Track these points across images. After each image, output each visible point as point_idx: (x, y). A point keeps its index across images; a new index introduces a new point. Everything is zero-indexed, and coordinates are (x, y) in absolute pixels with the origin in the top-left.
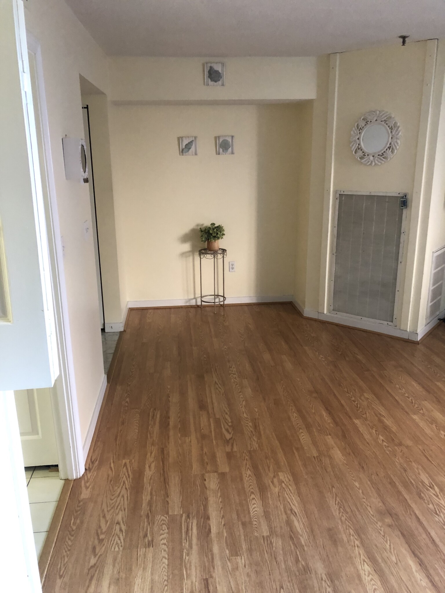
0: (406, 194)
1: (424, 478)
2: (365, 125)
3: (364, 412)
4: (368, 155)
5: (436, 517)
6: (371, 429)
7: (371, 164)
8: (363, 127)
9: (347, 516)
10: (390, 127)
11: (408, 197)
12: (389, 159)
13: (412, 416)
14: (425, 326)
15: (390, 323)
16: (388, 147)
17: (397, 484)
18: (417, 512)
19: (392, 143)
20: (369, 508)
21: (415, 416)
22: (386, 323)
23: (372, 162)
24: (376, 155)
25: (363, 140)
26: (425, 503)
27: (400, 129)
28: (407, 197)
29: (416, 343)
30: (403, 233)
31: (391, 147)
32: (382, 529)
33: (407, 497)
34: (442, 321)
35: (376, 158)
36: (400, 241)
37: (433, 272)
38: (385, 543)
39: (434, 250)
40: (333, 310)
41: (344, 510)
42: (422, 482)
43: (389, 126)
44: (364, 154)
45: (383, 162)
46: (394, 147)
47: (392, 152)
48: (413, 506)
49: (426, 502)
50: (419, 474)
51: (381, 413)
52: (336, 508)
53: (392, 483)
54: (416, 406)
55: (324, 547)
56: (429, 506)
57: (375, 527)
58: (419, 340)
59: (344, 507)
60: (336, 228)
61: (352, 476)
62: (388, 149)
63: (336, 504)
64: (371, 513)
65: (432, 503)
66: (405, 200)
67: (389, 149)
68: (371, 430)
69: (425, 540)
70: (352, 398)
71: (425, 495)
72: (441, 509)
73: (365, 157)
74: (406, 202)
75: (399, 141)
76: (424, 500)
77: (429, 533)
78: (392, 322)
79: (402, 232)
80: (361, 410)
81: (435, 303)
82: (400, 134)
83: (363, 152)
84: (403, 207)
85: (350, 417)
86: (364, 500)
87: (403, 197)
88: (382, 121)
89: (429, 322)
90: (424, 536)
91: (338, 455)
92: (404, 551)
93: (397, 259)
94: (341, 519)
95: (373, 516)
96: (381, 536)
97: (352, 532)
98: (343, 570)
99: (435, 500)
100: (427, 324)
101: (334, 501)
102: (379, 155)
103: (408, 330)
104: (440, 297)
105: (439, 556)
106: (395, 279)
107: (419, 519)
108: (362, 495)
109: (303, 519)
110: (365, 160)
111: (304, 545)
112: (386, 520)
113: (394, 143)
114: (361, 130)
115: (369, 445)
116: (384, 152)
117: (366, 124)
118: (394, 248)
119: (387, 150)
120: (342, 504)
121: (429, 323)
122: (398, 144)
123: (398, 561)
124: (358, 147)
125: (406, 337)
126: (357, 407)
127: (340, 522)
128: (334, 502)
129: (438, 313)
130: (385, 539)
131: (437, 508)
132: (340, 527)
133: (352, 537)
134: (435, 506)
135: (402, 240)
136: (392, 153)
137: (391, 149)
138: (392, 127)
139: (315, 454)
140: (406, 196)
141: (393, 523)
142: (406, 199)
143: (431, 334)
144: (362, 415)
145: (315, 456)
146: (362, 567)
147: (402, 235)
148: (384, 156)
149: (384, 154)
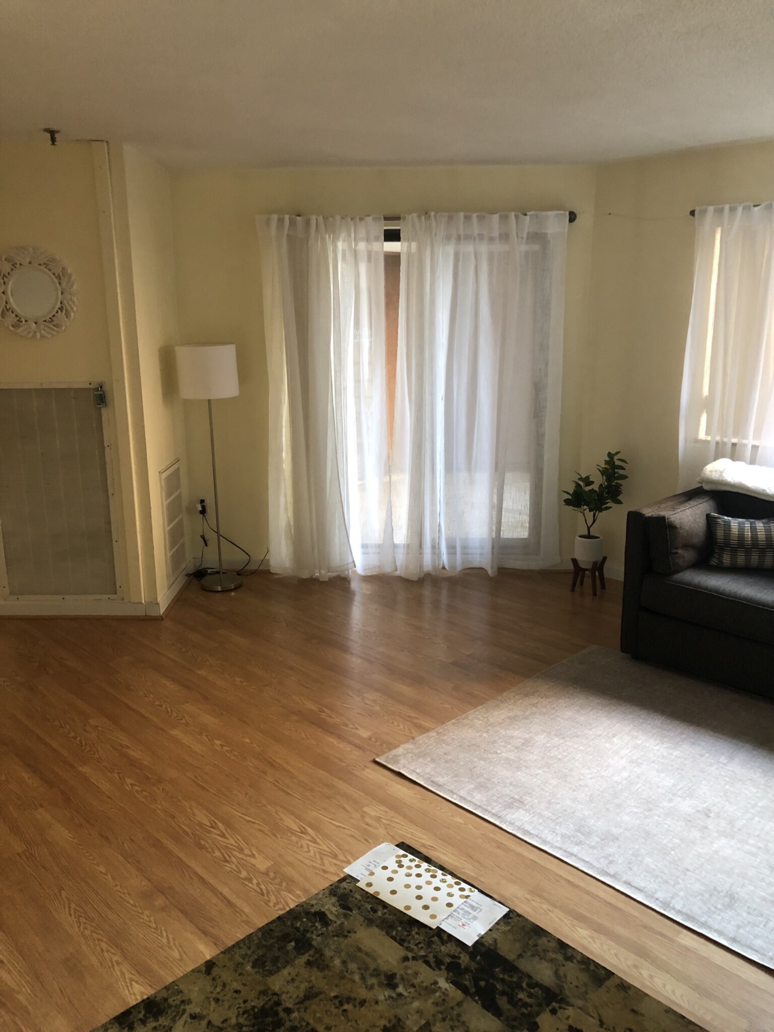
0: (102, 384)
1: (202, 817)
2: (12, 270)
3: (94, 749)
4: (26, 321)
5: (227, 866)
6: (111, 772)
7: (34, 336)
8: (9, 273)
9: (94, 924)
10: (57, 275)
11: (106, 388)
12: (64, 328)
13: (171, 732)
14: (168, 589)
15: (112, 596)
16: (59, 308)
17: (164, 841)
18: (200, 871)
19: (65, 302)
20: (127, 898)
21: (175, 730)
22: (106, 596)
23: (35, 332)
24: (40, 321)
25: (12, 295)
26: (209, 852)
27: (73, 278)
28: (104, 388)
29: (158, 619)
30: (108, 446)
31: (64, 308)
32: (152, 919)
33: (182, 855)
34: (192, 576)
35: (42, 326)
36: (105, 461)
37: (165, 503)
38: (159, 938)
39: (161, 468)
40: (10, 594)
41: (86, 919)
42: (200, 824)
43: (54, 274)
44: (18, 319)
45: (54, 333)
46: (69, 308)
47: (67, 316)
48: (192, 864)
49: (210, 850)
50: (194, 814)
51: (122, 742)
52: (73, 921)
53: (157, 844)
54: (174, 714)
55: (62, 992)
56: (214, 855)
57: (141, 920)
58: (161, 613)
59: (85, 913)
61: (91, 858)
62: (59, 311)
63: (71, 915)
64: (132, 902)
65: (219, 849)
66: (102, 394)
67: (62, 311)
68: (109, 774)
69: (216, 906)
70: (69, 733)
71: (206, 842)
72: (232, 851)
73: (22, 324)
74: (105, 397)
75: (75, 299)
76: (207, 848)
77: (221, 894)
78: (116, 593)
79: (106, 445)
80: (88, 748)
81: (177, 550)
82: (75, 287)
83: (12, 312)
84: (100, 404)
85: (71, 766)
86: (118, 888)
87: (97, 389)
88: (40, 265)
89: (173, 581)
90: (215, 900)
91: (62, 835)
92: (189, 936)
93: (106, 491)
94: (84, 935)
95: (135, 906)
96: (153, 930)
97: (104, 945)
98: (100, 1010)
99: (221, 843)
100: (171, 586)
101: (67, 909)
102: (45, 321)
103: (143, 602)
104: (182, 541)
105: (239, 920)
106: (109, 523)
107: (203, 878)
108: (112, 881)
109: (16, 965)
110: (22, 329)
111: (27, 1004)
112: (156, 903)
113: (68, 303)
114: (7, 277)
115: (110, 798)
116: (54, 316)
117: (13, 267)
118: (99, 472)
119: (57, 312)
120: (81, 910)
121: (173, 584)
122: (73, 302)
123: (184, 955)
124: (6, 307)
125: (141, 613)
126: (82, 746)
127: (82, 940)
128: (67, 912)
129: (183, 566)
130: (159, 932)
131: (227, 853)
132: (84, 948)
133: (105, 954)
134: (223, 851)
135: (108, 459)
136: (67, 318)
137: (64, 311)
138: (59, 274)
139: (19, 847)
140: (101, 387)
141: (167, 902)
142: (103, 392)
143: (179, 601)
144: (91, 756)
145: (20, 850)
146: (128, 990)
147: (107, 450)
148: (54, 323)
149: (54, 319)
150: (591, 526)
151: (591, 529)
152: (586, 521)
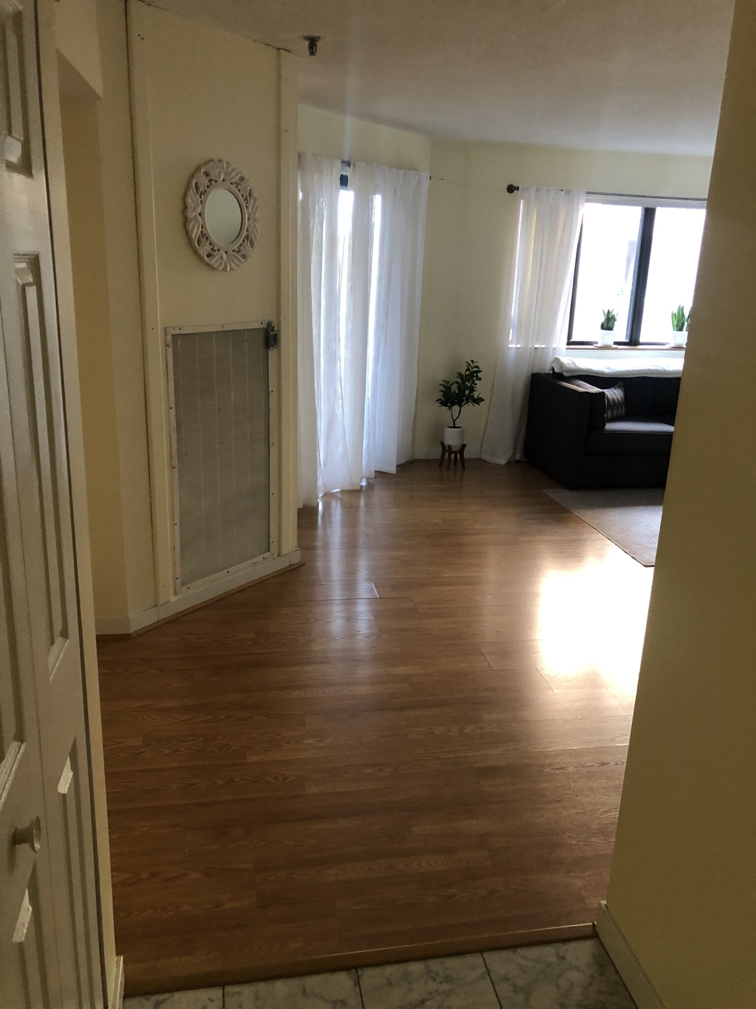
0: (271, 323)
2: (208, 187)
4: (218, 250)
7: (225, 270)
8: (205, 191)
12: (249, 258)
15: (266, 555)
16: (245, 237)
19: (250, 229)
22: (262, 557)
23: (226, 264)
24: (230, 251)
25: (207, 217)
27: (257, 203)
30: (272, 391)
31: (250, 237)
35: (231, 257)
36: (269, 408)
40: (182, 585)
43: (242, 195)
44: (212, 247)
45: (242, 265)
46: (253, 237)
47: (252, 244)
60: (173, 411)
67: (247, 240)
73: (215, 253)
75: (258, 227)
78: (269, 551)
79: (270, 390)
82: (258, 212)
83: (211, 244)
87: (268, 327)
88: (231, 184)
93: (268, 441)
102: (234, 251)
103: (290, 551)
106: (268, 476)
110: (215, 259)
113: (252, 230)
114: (203, 195)
116: (241, 245)
117: (209, 183)
118: (263, 422)
119: (244, 241)
122: (257, 230)
124: (202, 232)
135: (271, 407)
136: (251, 248)
137: (249, 240)
138: (246, 197)
140: (271, 326)
147: (271, 396)
148: (241, 253)
149: (242, 248)
150: (456, 420)
151: (455, 422)
152: (452, 416)
